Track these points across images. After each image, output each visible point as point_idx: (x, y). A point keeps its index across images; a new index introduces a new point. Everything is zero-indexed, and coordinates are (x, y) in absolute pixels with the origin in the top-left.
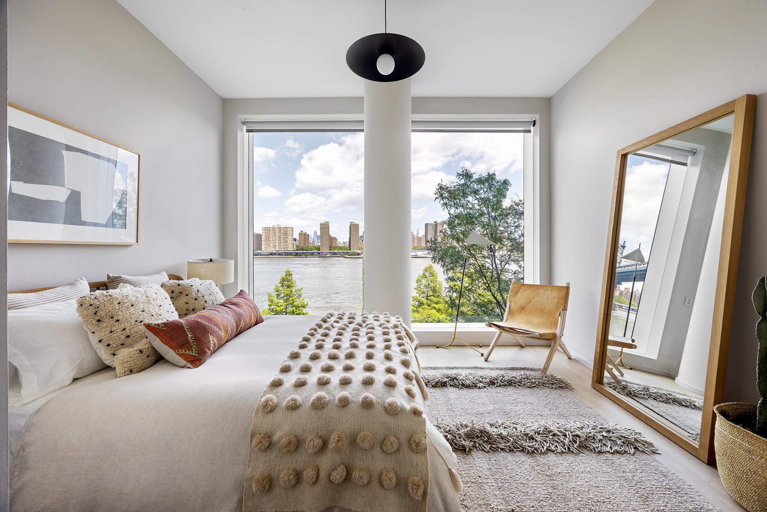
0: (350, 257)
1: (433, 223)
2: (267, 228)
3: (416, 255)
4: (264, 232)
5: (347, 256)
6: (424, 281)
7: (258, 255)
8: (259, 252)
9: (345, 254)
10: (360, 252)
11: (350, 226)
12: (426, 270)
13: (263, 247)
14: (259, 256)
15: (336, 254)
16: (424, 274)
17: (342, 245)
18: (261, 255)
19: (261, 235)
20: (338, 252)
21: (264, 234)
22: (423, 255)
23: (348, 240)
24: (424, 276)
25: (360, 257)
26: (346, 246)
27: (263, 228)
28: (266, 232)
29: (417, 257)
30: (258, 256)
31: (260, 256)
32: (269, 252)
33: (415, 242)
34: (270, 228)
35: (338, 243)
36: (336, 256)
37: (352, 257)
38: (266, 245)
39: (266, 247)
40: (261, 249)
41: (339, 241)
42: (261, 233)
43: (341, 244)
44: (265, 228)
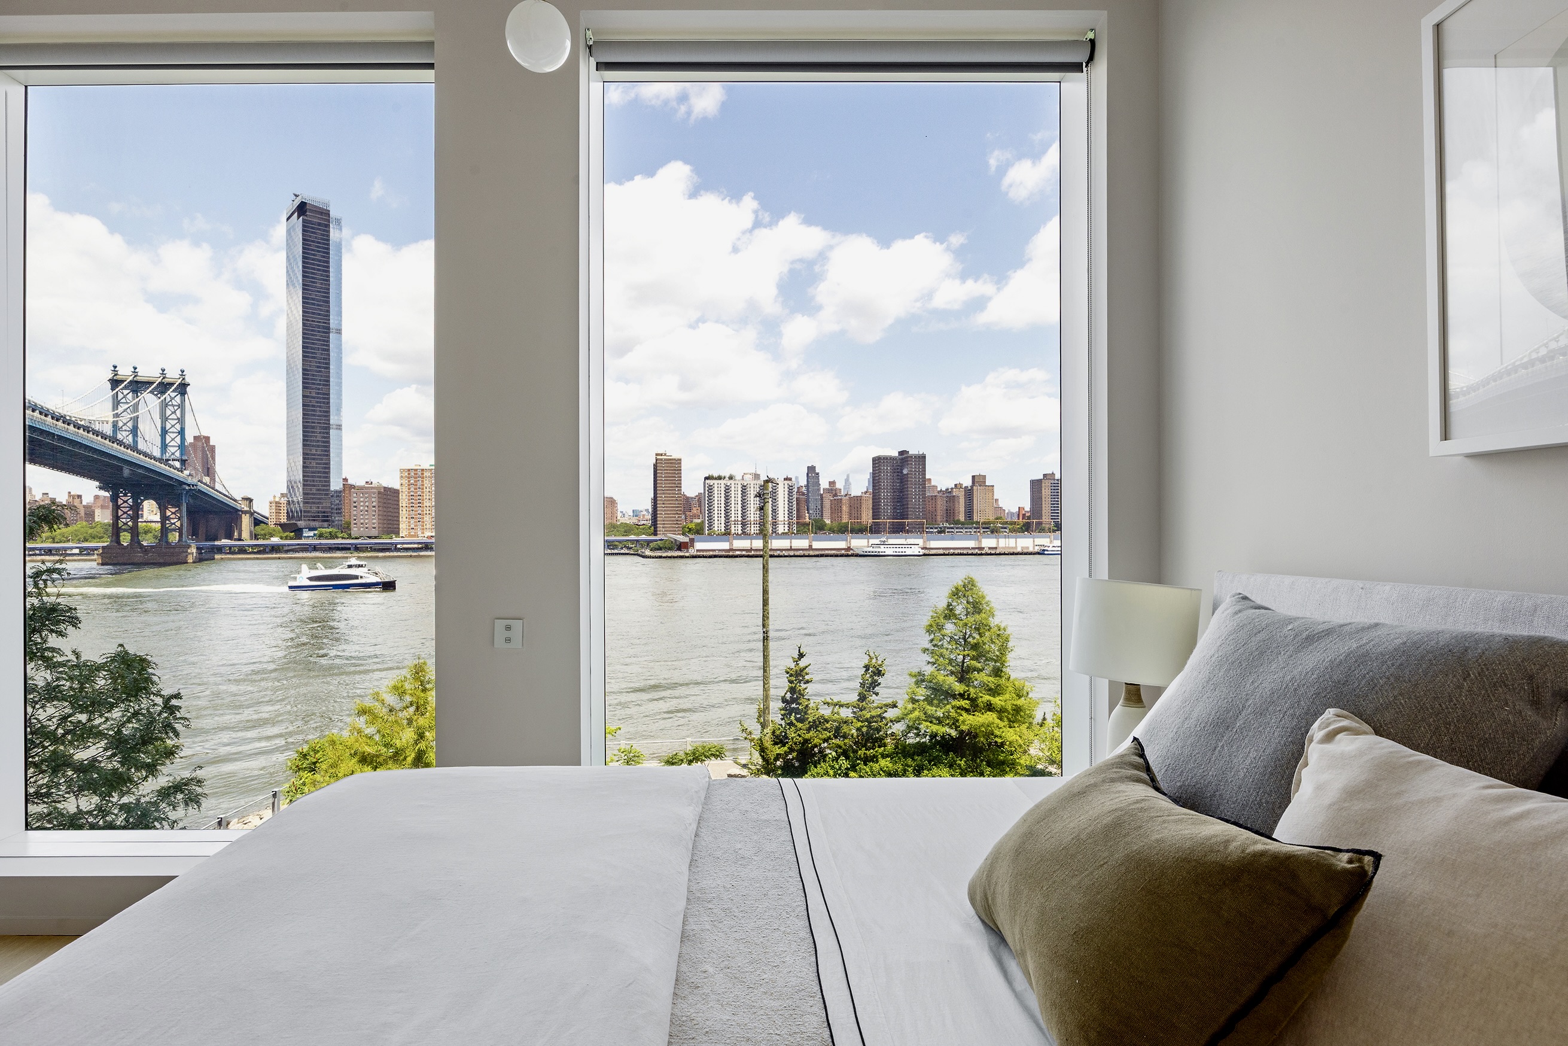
0: (658, 554)
1: (895, 454)
2: (416, 470)
3: (849, 549)
4: (405, 481)
5: (648, 553)
6: (950, 628)
7: (388, 550)
8: (395, 540)
9: (642, 547)
10: (686, 540)
11: (655, 466)
12: (956, 594)
13: (403, 526)
14: (392, 554)
15: (615, 547)
16: (948, 606)
17: (631, 521)
18: (397, 550)
19: (396, 492)
20: (620, 541)
21: (405, 489)
22: (871, 549)
23: (649, 506)
24: (949, 613)
25: (687, 554)
26: (643, 522)
27: (402, 471)
28: (412, 481)
29: (852, 555)
30: (387, 554)
31: (395, 554)
32: (420, 540)
33: (844, 513)
34: (423, 470)
35: (619, 515)
36: (616, 551)
37: (664, 555)
38: (412, 521)
39: (412, 526)
40: (397, 533)
41: (620, 507)
42: (397, 486)
43: (626, 516)
44: (409, 470)
